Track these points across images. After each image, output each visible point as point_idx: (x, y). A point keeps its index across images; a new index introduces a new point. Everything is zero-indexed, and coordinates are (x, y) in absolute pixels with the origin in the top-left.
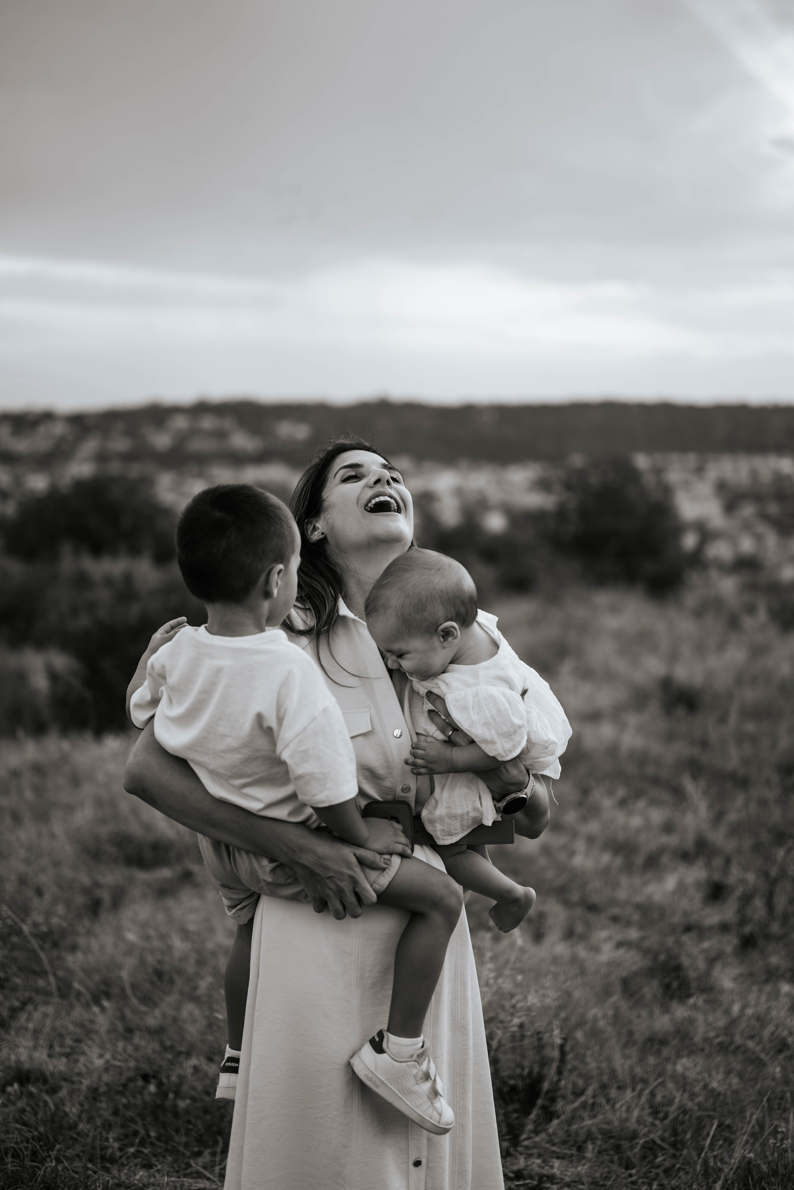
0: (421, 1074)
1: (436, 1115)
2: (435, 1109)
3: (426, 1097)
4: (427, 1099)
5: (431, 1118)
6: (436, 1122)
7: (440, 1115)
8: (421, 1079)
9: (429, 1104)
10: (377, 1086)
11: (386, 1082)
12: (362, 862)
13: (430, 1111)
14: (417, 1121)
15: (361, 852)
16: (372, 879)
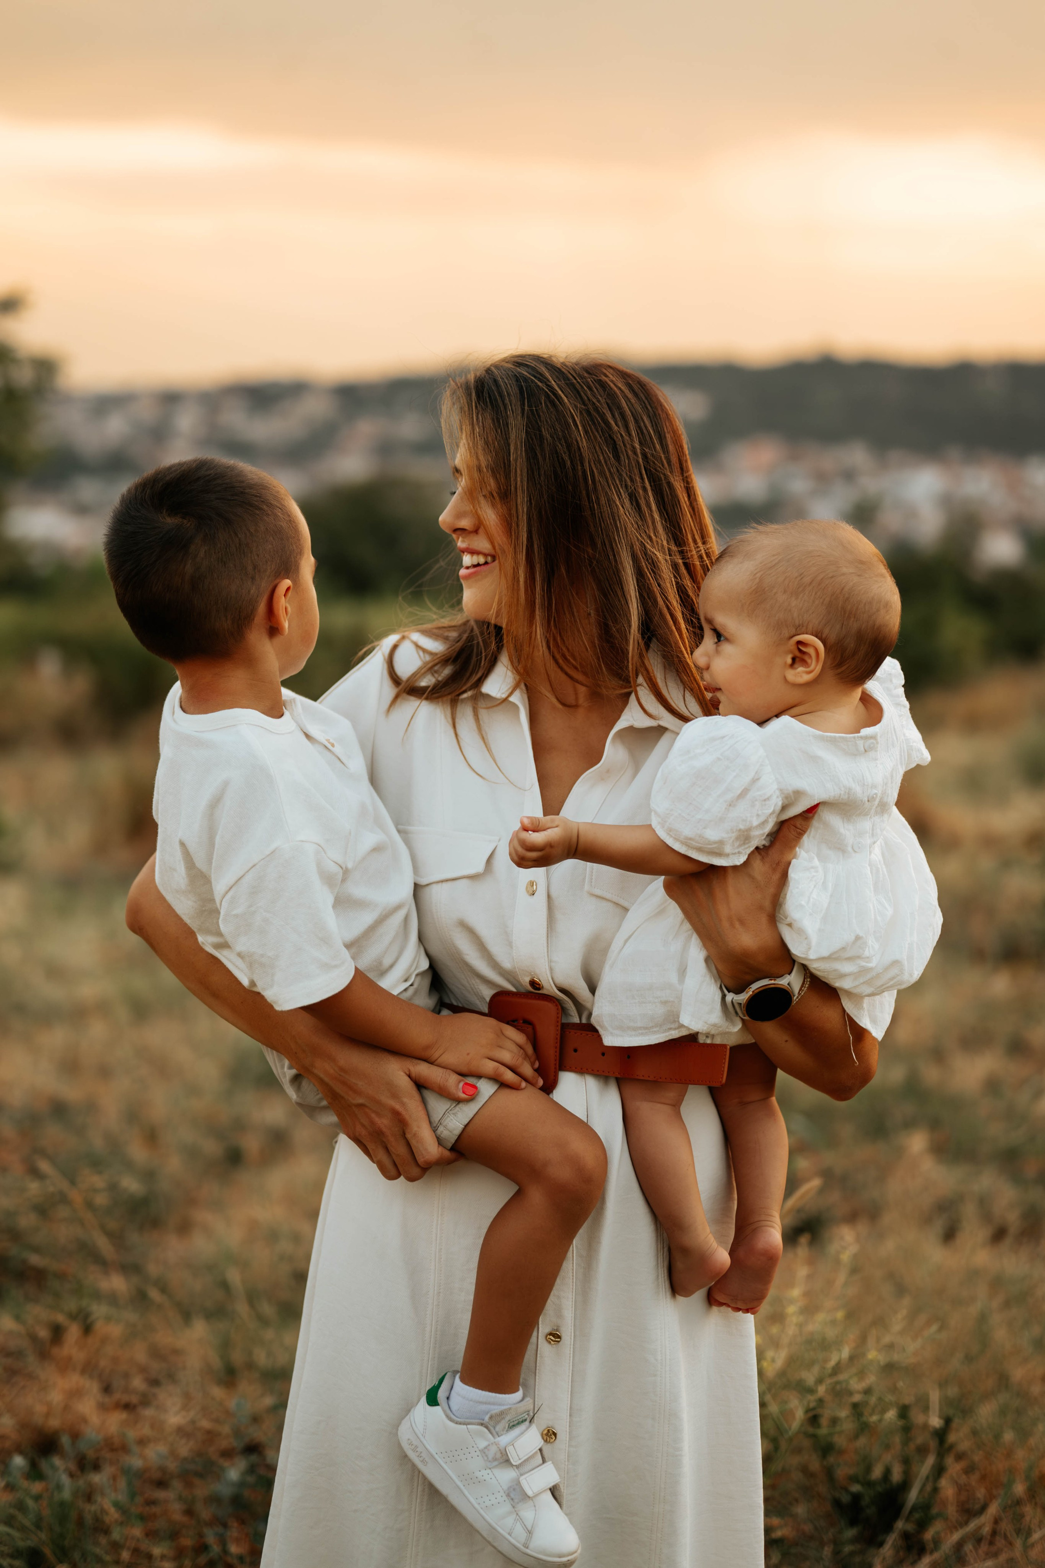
0: (493, 1450)
1: (519, 1531)
2: (519, 1518)
3: (502, 1493)
4: (505, 1498)
5: (510, 1534)
6: (519, 1542)
7: (530, 1532)
8: (495, 1459)
9: (507, 1507)
10: (423, 1461)
11: (436, 1456)
12: (420, 1085)
13: (510, 1521)
14: (485, 1534)
15: (422, 1069)
16: (437, 1115)
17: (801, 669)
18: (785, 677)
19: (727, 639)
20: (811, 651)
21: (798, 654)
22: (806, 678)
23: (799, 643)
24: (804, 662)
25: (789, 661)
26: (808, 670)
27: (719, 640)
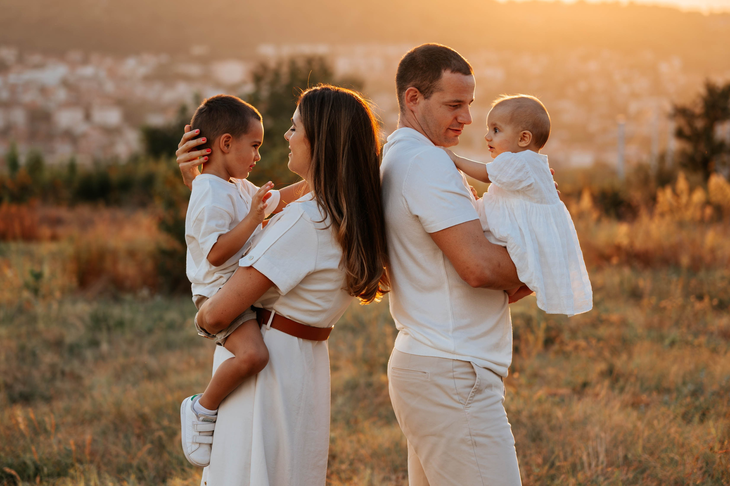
17: (524, 142)
18: (518, 145)
19: (500, 131)
20: (527, 136)
21: (522, 137)
22: (525, 145)
23: (524, 133)
24: (524, 140)
25: (520, 139)
26: (526, 142)
27: (496, 132)
